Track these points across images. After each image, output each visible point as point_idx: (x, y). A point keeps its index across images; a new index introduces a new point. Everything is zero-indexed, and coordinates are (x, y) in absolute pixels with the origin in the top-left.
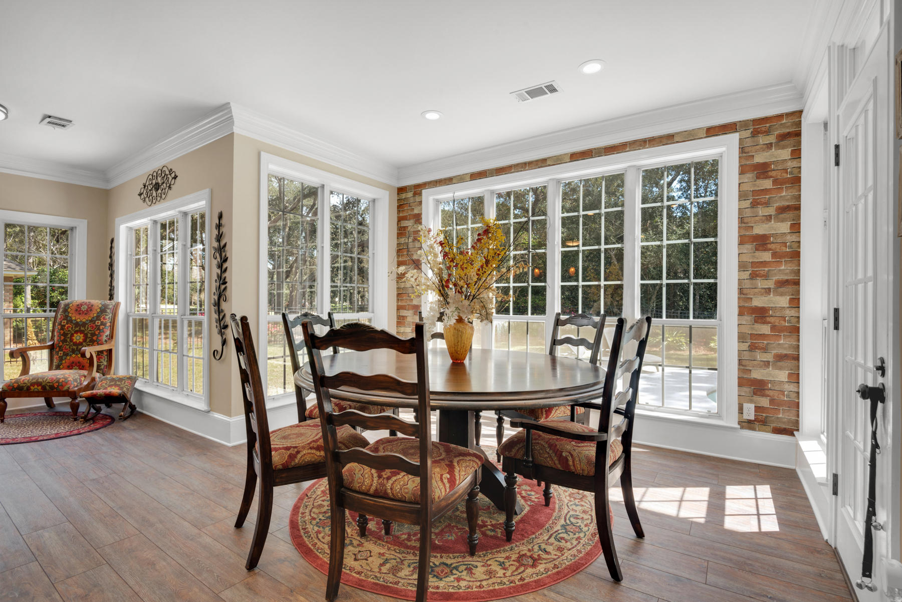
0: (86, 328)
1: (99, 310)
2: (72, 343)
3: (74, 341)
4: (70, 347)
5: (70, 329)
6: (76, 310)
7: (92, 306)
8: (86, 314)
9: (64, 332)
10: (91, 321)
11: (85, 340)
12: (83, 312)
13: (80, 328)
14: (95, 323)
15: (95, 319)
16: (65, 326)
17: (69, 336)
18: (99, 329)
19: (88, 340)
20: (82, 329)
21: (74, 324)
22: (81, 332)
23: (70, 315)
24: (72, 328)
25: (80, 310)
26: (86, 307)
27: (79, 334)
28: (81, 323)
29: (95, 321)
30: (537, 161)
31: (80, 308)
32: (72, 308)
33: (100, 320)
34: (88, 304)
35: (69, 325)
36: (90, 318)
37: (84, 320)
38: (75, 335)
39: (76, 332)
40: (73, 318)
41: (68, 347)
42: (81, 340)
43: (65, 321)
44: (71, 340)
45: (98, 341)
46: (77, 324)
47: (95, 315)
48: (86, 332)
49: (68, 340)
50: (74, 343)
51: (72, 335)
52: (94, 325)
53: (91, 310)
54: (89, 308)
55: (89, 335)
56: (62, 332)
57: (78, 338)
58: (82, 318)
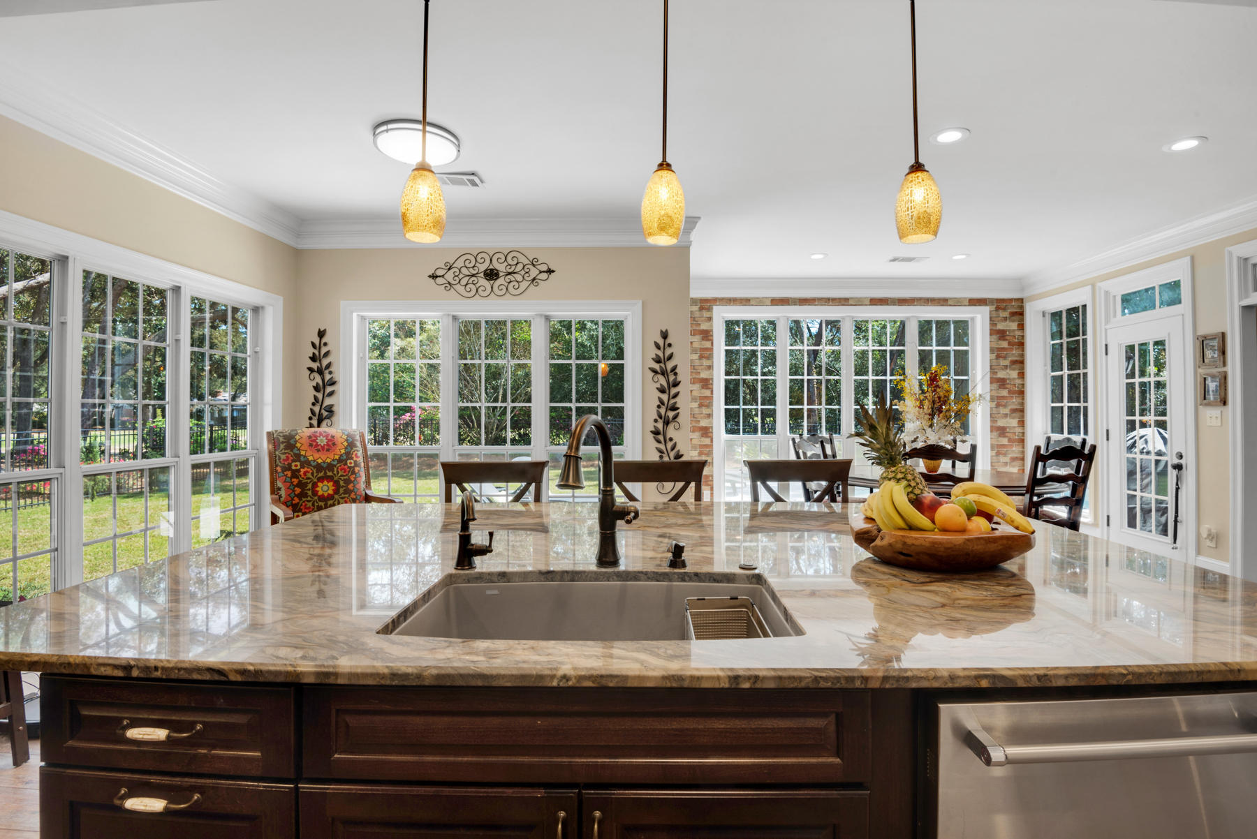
0: (335, 472)
1: (345, 444)
2: (316, 498)
3: (320, 493)
4: (313, 505)
5: (309, 475)
6: (311, 445)
7: (333, 437)
8: (328, 450)
9: (300, 481)
10: (340, 461)
11: (336, 491)
12: (323, 448)
13: (325, 473)
14: (346, 464)
15: (345, 457)
16: (299, 471)
17: (310, 486)
18: (353, 473)
19: (341, 490)
20: (329, 474)
21: (314, 467)
22: (330, 479)
23: (303, 453)
24: (312, 474)
25: (317, 445)
26: (325, 441)
27: (325, 482)
28: (325, 466)
29: (346, 460)
30: (840, 299)
31: (315, 441)
32: (303, 441)
33: (352, 459)
34: (324, 434)
35: (306, 469)
36: (337, 457)
37: (329, 460)
38: (320, 484)
39: (321, 480)
40: (311, 458)
41: (310, 504)
42: (331, 492)
43: (298, 463)
44: (315, 493)
45: (356, 490)
46: (319, 467)
47: (343, 451)
48: (336, 478)
49: (310, 493)
50: (319, 496)
51: (315, 485)
52: (346, 467)
53: (334, 444)
54: (329, 440)
55: (342, 483)
56: (295, 481)
57: (325, 488)
58: (324, 457)
